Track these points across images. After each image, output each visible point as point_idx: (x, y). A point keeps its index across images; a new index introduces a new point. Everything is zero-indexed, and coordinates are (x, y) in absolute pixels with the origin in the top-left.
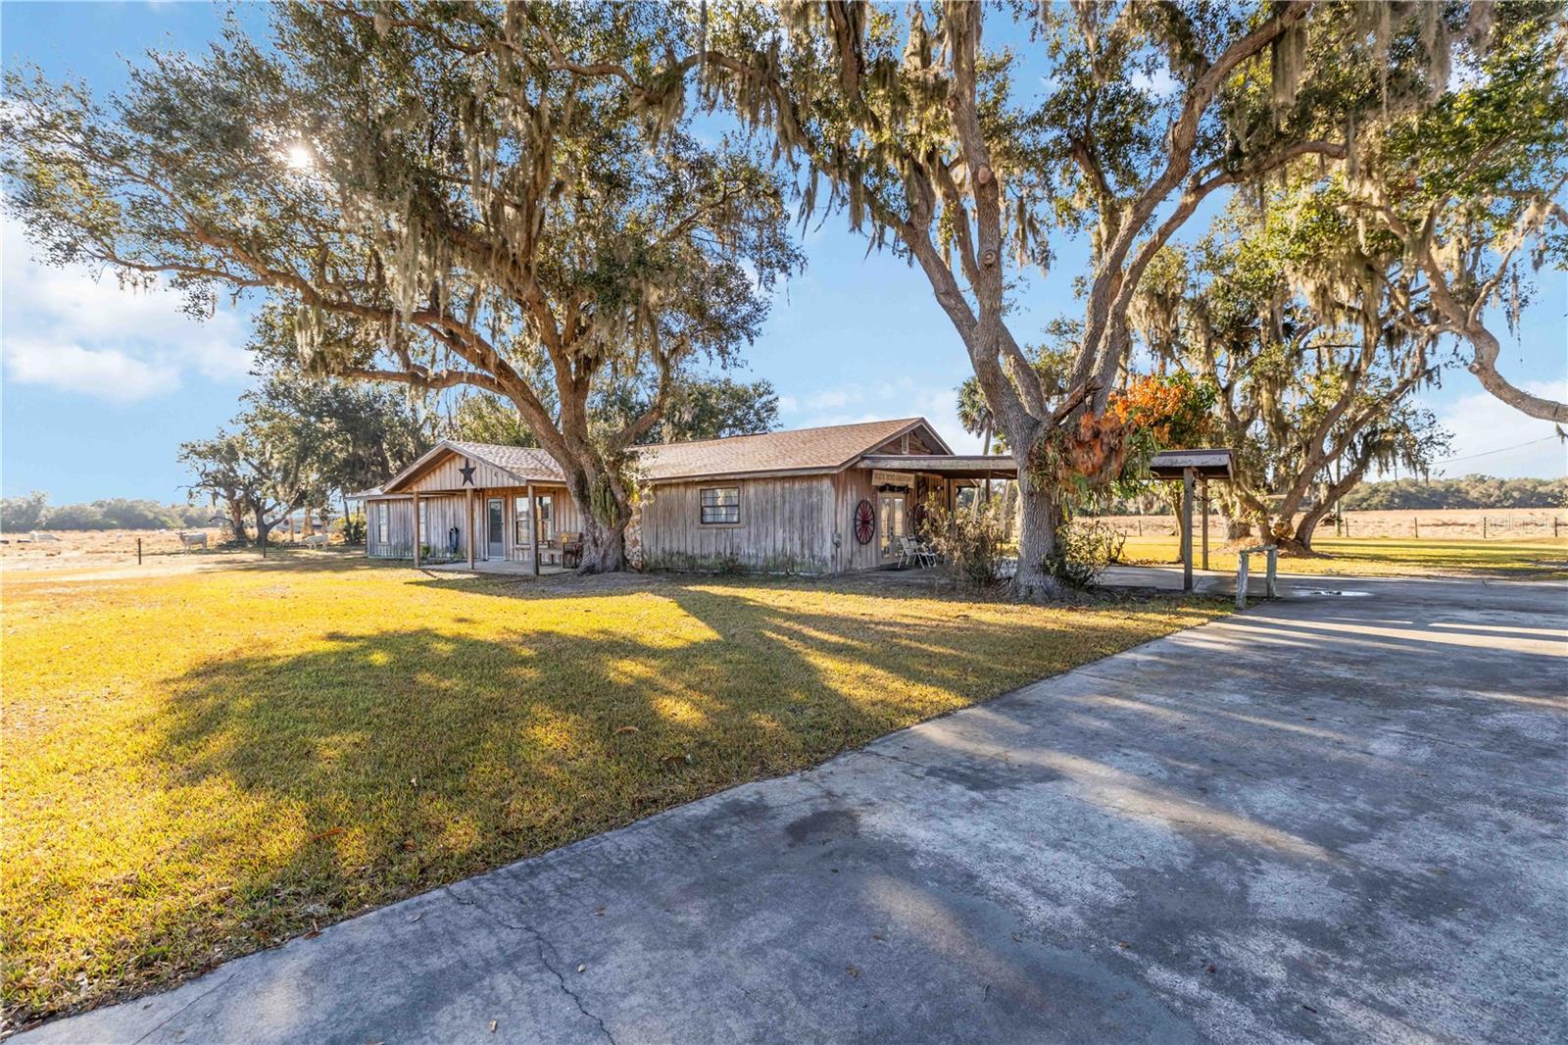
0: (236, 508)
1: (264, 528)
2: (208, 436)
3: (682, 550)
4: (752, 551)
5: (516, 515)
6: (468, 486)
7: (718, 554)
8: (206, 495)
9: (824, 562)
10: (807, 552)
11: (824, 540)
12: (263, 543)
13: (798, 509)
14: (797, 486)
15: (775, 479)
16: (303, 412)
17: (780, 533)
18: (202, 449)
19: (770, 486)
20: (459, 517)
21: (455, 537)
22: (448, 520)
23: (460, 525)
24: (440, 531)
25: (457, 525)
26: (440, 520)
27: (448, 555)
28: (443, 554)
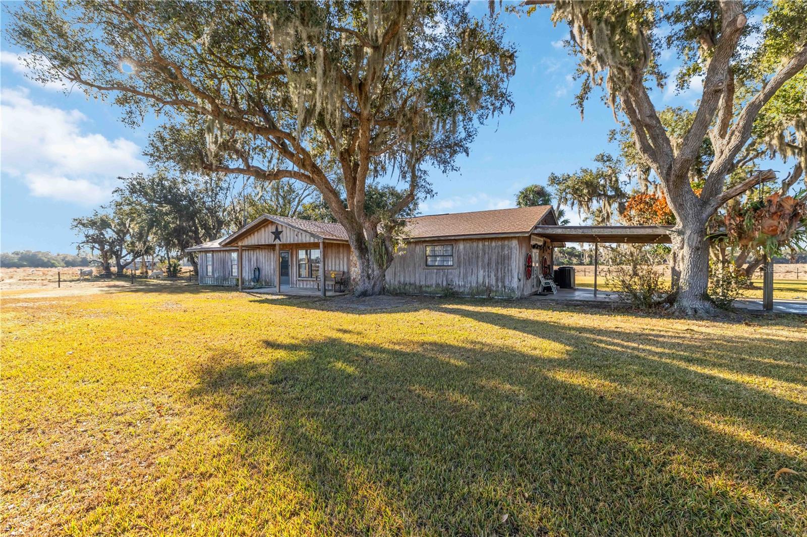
0: (105, 255)
1: (121, 267)
2: (88, 215)
3: (412, 282)
4: (462, 283)
5: (298, 261)
6: (277, 242)
7: (438, 285)
8: (87, 249)
9: (513, 290)
10: (500, 284)
11: (512, 277)
12: (120, 276)
13: (494, 257)
14: (494, 244)
15: (478, 239)
16: (150, 201)
17: (481, 273)
18: (85, 221)
19: (475, 244)
20: (260, 261)
21: (257, 273)
22: (252, 263)
23: (261, 266)
24: (247, 269)
25: (258, 265)
26: (247, 263)
27: (253, 284)
28: (249, 283)
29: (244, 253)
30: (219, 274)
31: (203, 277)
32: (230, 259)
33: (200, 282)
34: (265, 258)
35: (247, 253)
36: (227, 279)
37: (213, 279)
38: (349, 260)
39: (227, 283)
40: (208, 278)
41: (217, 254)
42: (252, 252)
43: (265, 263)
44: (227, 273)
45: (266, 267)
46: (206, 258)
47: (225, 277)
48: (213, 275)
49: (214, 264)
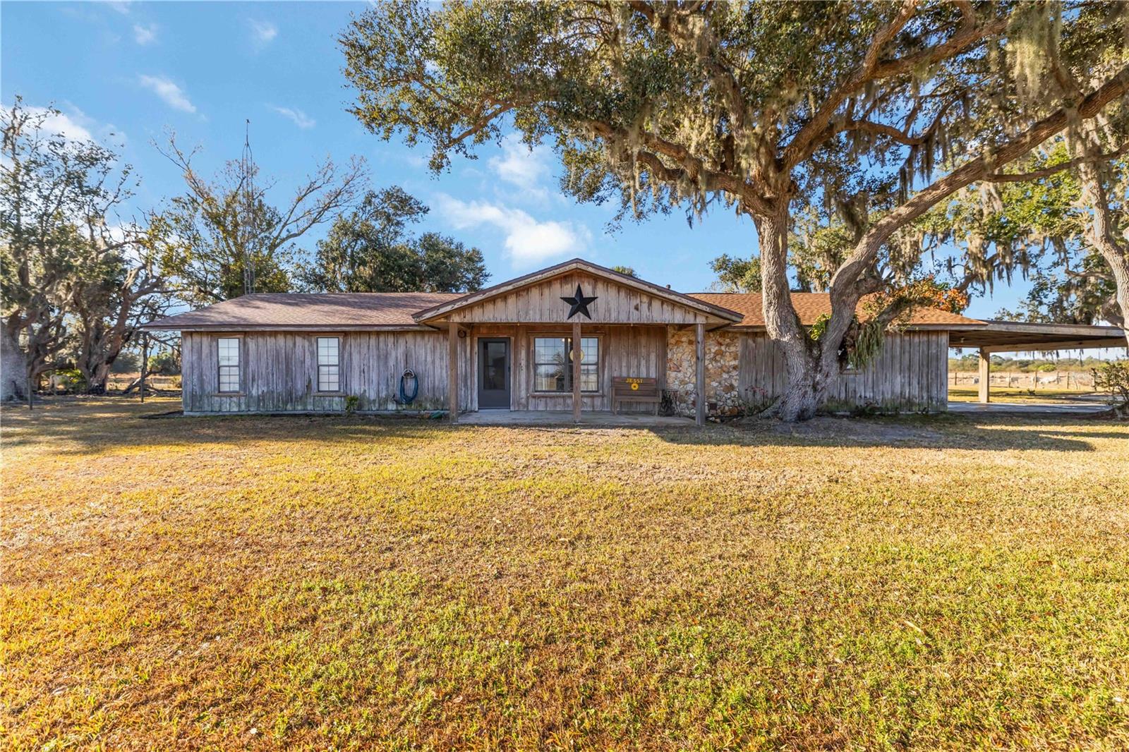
4: (870, 395)
5: (533, 357)
6: (580, 319)
9: (942, 402)
10: (925, 395)
11: (942, 384)
13: (917, 358)
17: (899, 379)
20: (417, 359)
21: (410, 384)
22: (391, 363)
23: (420, 369)
24: (374, 376)
25: (412, 368)
26: (373, 363)
27: (392, 407)
28: (380, 405)
29: (364, 340)
30: (268, 387)
31: (201, 396)
32: (312, 353)
33: (189, 409)
34: (434, 352)
35: (373, 341)
36: (301, 398)
37: (243, 399)
38: (663, 358)
39: (299, 408)
40: (226, 396)
41: (260, 340)
42: (391, 339)
43: (433, 362)
44: (300, 386)
45: (438, 372)
46: (214, 350)
47: (291, 394)
48: (245, 391)
49: (251, 363)
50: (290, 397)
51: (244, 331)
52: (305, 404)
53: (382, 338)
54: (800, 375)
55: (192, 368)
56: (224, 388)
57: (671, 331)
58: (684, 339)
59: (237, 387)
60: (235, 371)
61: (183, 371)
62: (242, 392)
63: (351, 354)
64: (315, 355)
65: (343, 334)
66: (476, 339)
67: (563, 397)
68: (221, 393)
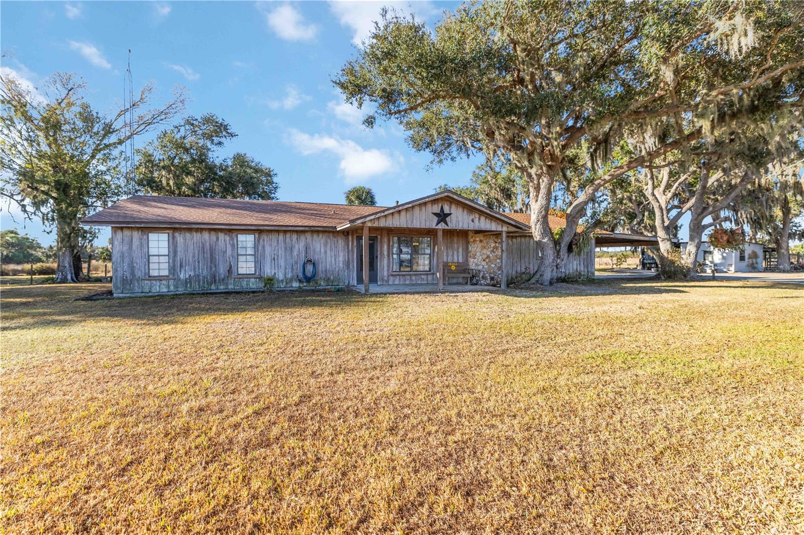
20: (314, 251)
21: (310, 268)
22: (295, 253)
23: (316, 257)
24: (282, 262)
25: (311, 257)
26: (281, 252)
27: (296, 285)
28: (287, 283)
29: (274, 236)
30: (195, 272)
31: (131, 280)
32: (233, 245)
33: (119, 291)
34: (325, 245)
35: (281, 237)
36: (223, 280)
37: (171, 282)
38: (466, 251)
39: (222, 287)
40: (156, 280)
41: (188, 235)
42: (295, 236)
43: (325, 252)
44: (222, 270)
45: (329, 259)
46: (144, 242)
47: (215, 277)
48: (174, 275)
49: (179, 253)
50: (214, 279)
51: (174, 227)
52: (227, 284)
53: (288, 235)
54: (551, 260)
55: (122, 256)
56: (154, 273)
57: (471, 234)
58: (478, 239)
59: (166, 273)
60: (164, 259)
61: (114, 259)
62: (171, 276)
63: (264, 247)
64: (235, 247)
65: (258, 231)
66: (355, 237)
67: (410, 275)
68: (151, 278)
